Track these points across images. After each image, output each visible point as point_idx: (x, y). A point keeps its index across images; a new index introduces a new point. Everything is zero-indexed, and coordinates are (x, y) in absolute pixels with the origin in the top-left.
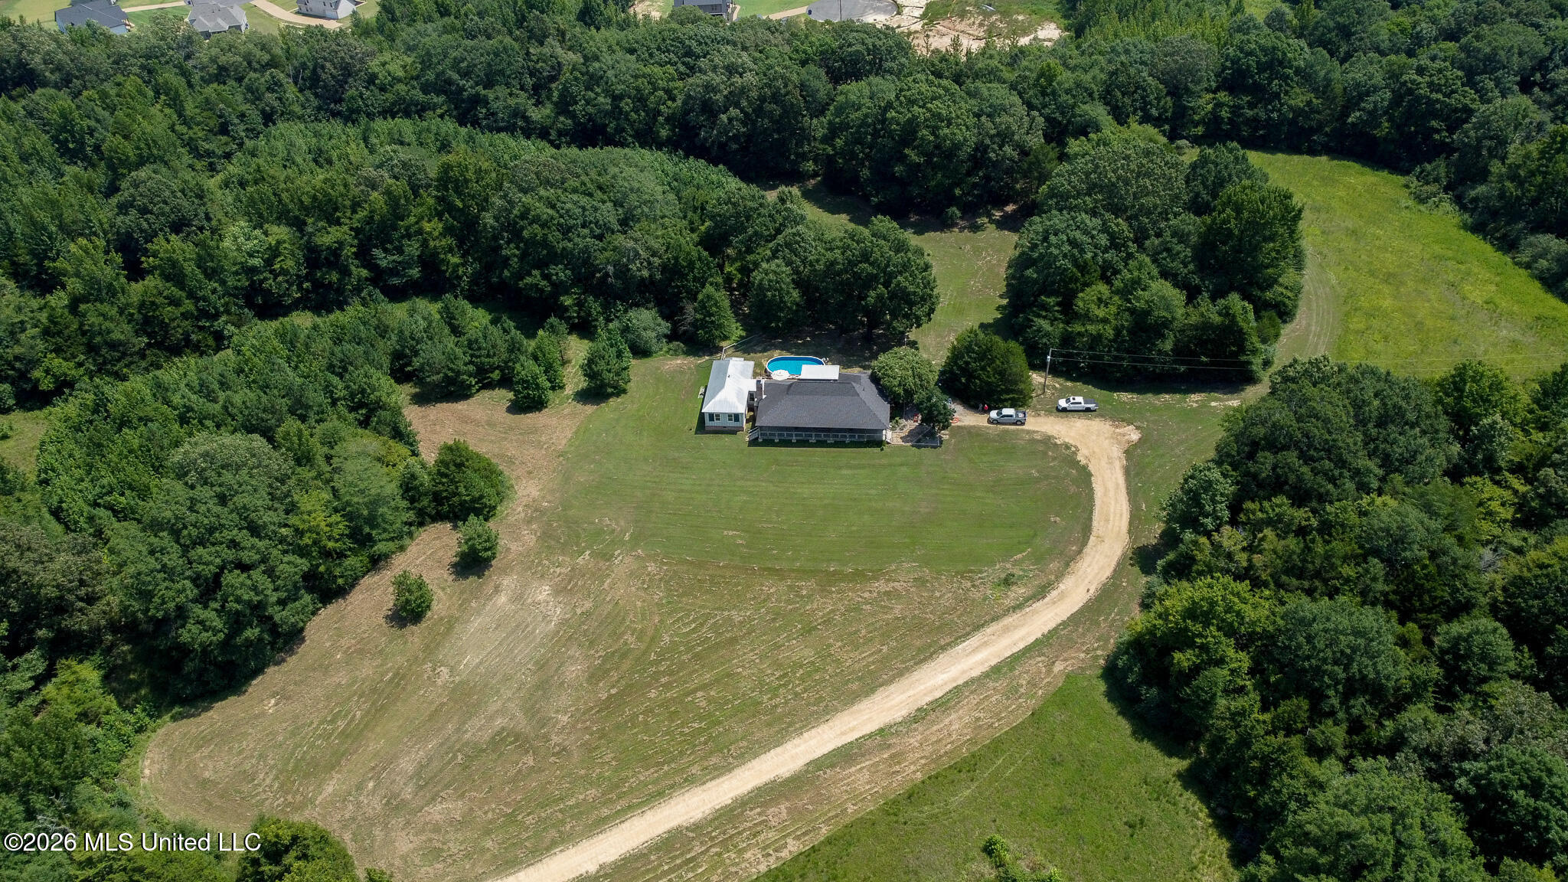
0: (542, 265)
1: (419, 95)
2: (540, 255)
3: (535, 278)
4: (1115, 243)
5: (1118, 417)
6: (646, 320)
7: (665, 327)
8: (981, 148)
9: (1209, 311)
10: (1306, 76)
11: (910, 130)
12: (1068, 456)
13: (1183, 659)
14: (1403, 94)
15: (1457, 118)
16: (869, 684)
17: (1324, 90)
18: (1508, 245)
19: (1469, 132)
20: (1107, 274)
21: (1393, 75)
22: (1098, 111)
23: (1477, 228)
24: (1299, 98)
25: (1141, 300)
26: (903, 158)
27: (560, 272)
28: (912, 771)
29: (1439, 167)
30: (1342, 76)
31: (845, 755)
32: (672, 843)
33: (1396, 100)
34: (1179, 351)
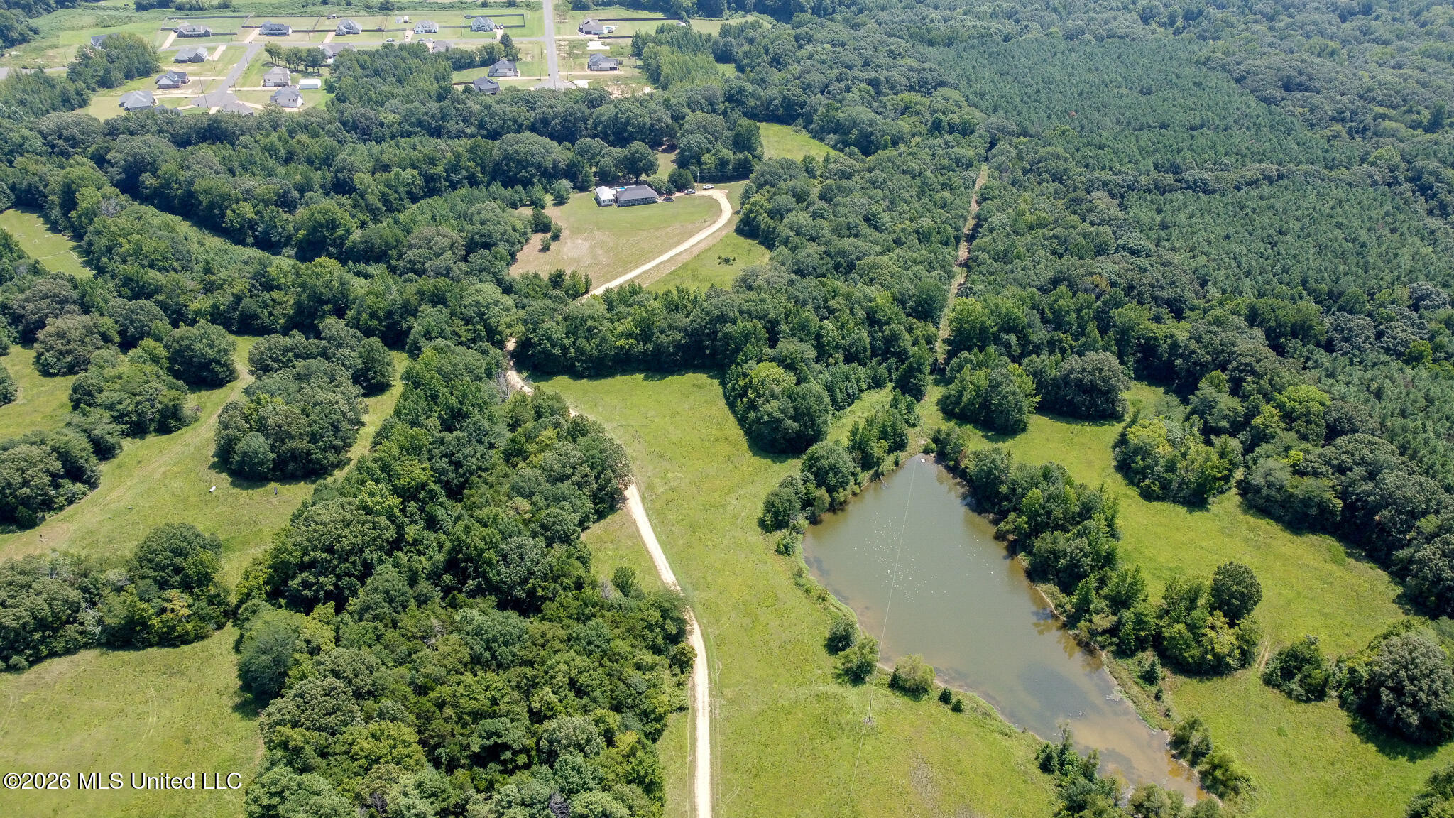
0: (524, 168)
1: (408, 128)
2: (523, 164)
3: (523, 173)
4: (710, 142)
5: (721, 188)
6: (565, 183)
7: (571, 185)
8: (652, 125)
9: (740, 156)
10: (752, 95)
11: (628, 122)
12: (711, 198)
13: (752, 215)
14: (785, 99)
15: (804, 103)
16: (678, 244)
17: (758, 98)
18: (822, 140)
19: (806, 109)
20: (708, 150)
21: (780, 92)
22: (688, 111)
23: (814, 137)
24: (752, 103)
25: (720, 155)
26: (626, 130)
27: (532, 170)
28: (696, 252)
29: (800, 121)
30: (764, 94)
31: (678, 254)
32: (645, 272)
33: (783, 101)
34: (735, 168)
